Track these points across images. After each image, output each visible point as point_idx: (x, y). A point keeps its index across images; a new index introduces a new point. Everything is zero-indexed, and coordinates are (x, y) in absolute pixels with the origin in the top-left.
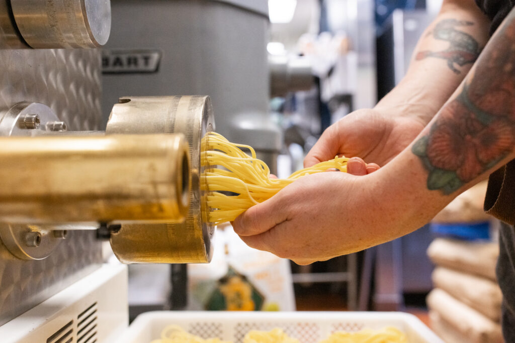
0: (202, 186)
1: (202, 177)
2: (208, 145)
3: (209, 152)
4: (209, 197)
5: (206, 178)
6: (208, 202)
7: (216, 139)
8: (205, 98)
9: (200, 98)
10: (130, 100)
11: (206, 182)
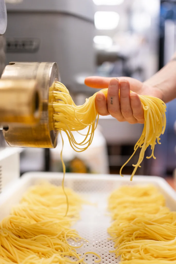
0: (50, 109)
1: (50, 104)
2: (55, 88)
3: (55, 92)
4: (54, 115)
5: (52, 105)
6: (54, 117)
7: (59, 85)
8: (53, 63)
9: (51, 63)
10: (14, 64)
11: (52, 107)
